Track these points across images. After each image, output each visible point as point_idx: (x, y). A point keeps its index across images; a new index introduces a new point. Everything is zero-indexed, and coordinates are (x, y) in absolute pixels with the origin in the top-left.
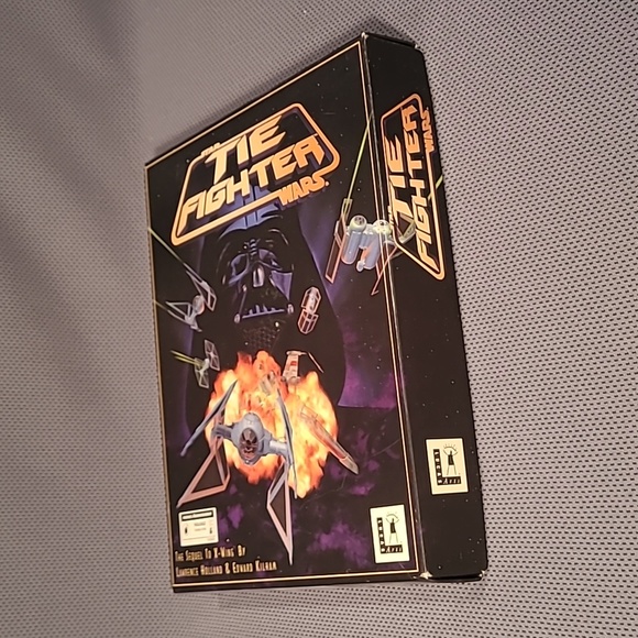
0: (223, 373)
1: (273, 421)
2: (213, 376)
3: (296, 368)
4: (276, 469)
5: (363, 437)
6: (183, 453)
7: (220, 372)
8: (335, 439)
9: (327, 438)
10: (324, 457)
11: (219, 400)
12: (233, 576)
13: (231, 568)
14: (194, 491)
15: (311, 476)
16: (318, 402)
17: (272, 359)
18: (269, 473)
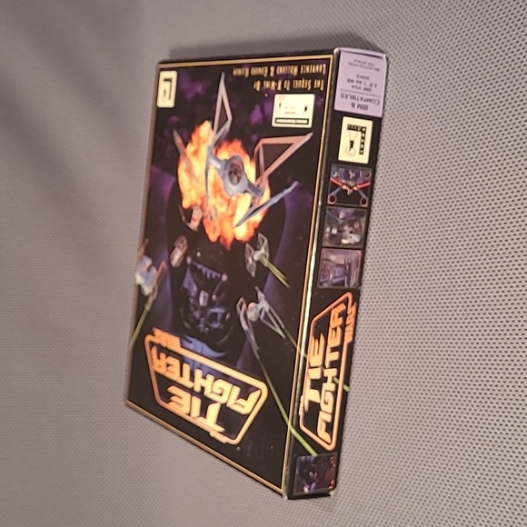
1: (215, 185)
2: (254, 242)
3: (193, 216)
6: (296, 184)
7: (246, 242)
10: (189, 146)
12: (268, 65)
13: (269, 71)
14: (291, 145)
17: (207, 231)
18: (225, 145)
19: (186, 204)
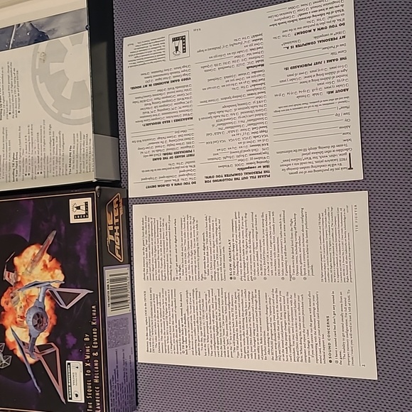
0: (7, 340)
1: (31, 297)
3: (11, 273)
4: (51, 298)
5: (43, 225)
6: (40, 391)
7: (5, 342)
8: (41, 246)
9: (41, 252)
10: (48, 256)
11: (18, 347)
13: (95, 350)
14: (58, 382)
15: (55, 268)
16: (26, 258)
17: (5, 294)
18: (53, 305)
19: (17, 260)
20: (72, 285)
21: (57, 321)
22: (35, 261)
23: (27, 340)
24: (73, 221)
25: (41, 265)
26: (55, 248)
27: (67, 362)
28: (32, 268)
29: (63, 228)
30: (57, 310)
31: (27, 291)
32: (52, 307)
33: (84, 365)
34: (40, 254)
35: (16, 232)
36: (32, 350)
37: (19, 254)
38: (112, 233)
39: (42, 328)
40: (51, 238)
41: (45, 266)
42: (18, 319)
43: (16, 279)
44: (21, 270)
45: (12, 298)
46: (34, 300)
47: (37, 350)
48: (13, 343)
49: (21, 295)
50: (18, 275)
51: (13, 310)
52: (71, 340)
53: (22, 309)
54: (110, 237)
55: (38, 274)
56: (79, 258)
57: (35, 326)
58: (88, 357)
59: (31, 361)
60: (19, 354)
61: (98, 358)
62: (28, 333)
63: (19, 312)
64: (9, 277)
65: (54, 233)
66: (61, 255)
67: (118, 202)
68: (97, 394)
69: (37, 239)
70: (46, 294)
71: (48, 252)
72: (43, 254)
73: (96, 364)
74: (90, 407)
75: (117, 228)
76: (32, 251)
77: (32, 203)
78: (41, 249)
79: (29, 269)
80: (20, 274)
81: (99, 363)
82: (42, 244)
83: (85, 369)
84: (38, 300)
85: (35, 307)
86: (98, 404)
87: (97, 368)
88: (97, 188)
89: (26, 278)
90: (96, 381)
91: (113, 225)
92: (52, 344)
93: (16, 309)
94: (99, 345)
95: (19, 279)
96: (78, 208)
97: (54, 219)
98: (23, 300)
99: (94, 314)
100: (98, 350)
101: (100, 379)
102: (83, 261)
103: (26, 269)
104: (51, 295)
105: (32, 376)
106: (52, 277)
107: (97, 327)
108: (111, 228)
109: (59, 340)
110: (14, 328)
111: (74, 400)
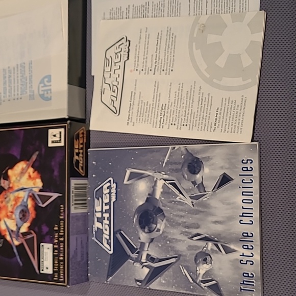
1: (18, 198)
3: (5, 181)
4: (33, 199)
5: (29, 147)
6: (21, 264)
8: (28, 162)
10: (32, 169)
11: (7, 233)
14: (34, 258)
15: (37, 178)
16: (16, 170)
18: (34, 204)
19: (10, 172)
20: (48, 190)
21: (37, 215)
22: (23, 172)
23: (14, 229)
24: (50, 145)
25: (26, 176)
26: (37, 164)
27: (42, 244)
28: (21, 178)
29: (43, 150)
30: (36, 207)
31: (16, 194)
32: (33, 206)
33: (53, 246)
34: (26, 168)
35: (11, 152)
36: (18, 236)
37: (12, 167)
38: (78, 154)
39: (25, 220)
40: (34, 157)
41: (30, 176)
42: (9, 214)
43: (9, 185)
44: (13, 179)
45: (6, 198)
46: (21, 200)
47: (21, 236)
48: (5, 230)
49: (12, 196)
50: (10, 182)
51: (6, 207)
52: (45, 229)
53: (12, 207)
54: (76, 157)
55: (25, 182)
56: (53, 171)
57: (21, 219)
58: (56, 241)
59: (16, 243)
60: (8, 238)
61: (64, 242)
62: (15, 223)
63: (10, 209)
64: (4, 183)
65: (37, 153)
66: (41, 169)
67: (83, 133)
68: (62, 268)
69: (25, 157)
70: (29, 196)
71: (32, 167)
72: (28, 168)
73: (62, 246)
74: (56, 276)
75: (81, 151)
76: (21, 165)
77: (23, 132)
78: (27, 165)
79: (18, 178)
80: (12, 181)
81: (64, 245)
82: (28, 160)
83: (54, 249)
84: (23, 200)
85: (21, 205)
86: (62, 275)
87: (62, 249)
88: (69, 122)
89: (16, 184)
90: (61, 258)
91: (78, 149)
92: (32, 231)
93: (8, 206)
94: (64, 233)
95: (11, 185)
96: (55, 136)
97: (37, 143)
98: (13, 201)
99: (62, 211)
100: (63, 236)
101: (64, 257)
102: (56, 173)
103: (16, 178)
104: (33, 197)
105: (17, 254)
106: (34, 184)
107: (64, 220)
108: (77, 151)
109: (36, 229)
110: (6, 219)
111: (45, 271)
